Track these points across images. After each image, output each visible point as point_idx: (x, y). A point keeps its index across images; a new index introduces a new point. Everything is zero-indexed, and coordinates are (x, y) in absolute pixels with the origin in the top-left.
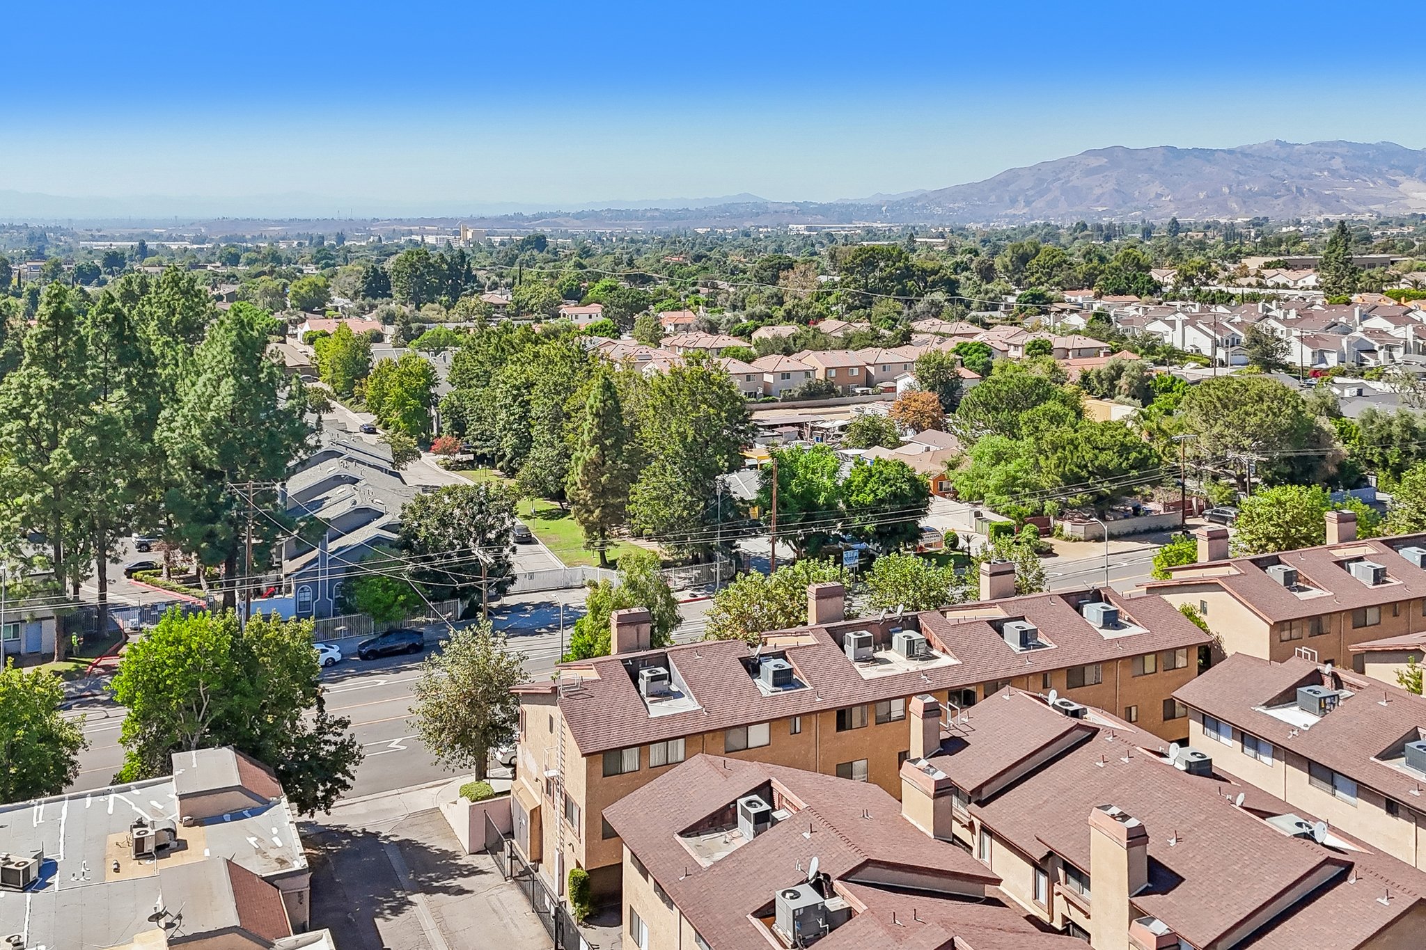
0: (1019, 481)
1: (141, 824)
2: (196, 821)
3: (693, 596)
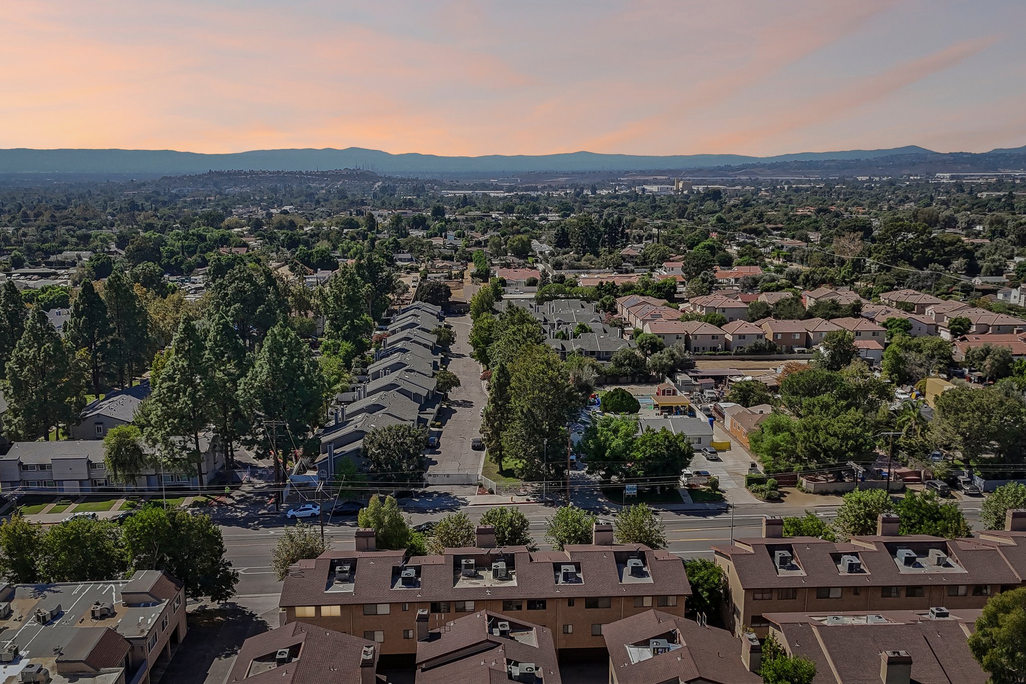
0: (780, 448)
1: (98, 604)
2: (128, 605)
3: (528, 500)
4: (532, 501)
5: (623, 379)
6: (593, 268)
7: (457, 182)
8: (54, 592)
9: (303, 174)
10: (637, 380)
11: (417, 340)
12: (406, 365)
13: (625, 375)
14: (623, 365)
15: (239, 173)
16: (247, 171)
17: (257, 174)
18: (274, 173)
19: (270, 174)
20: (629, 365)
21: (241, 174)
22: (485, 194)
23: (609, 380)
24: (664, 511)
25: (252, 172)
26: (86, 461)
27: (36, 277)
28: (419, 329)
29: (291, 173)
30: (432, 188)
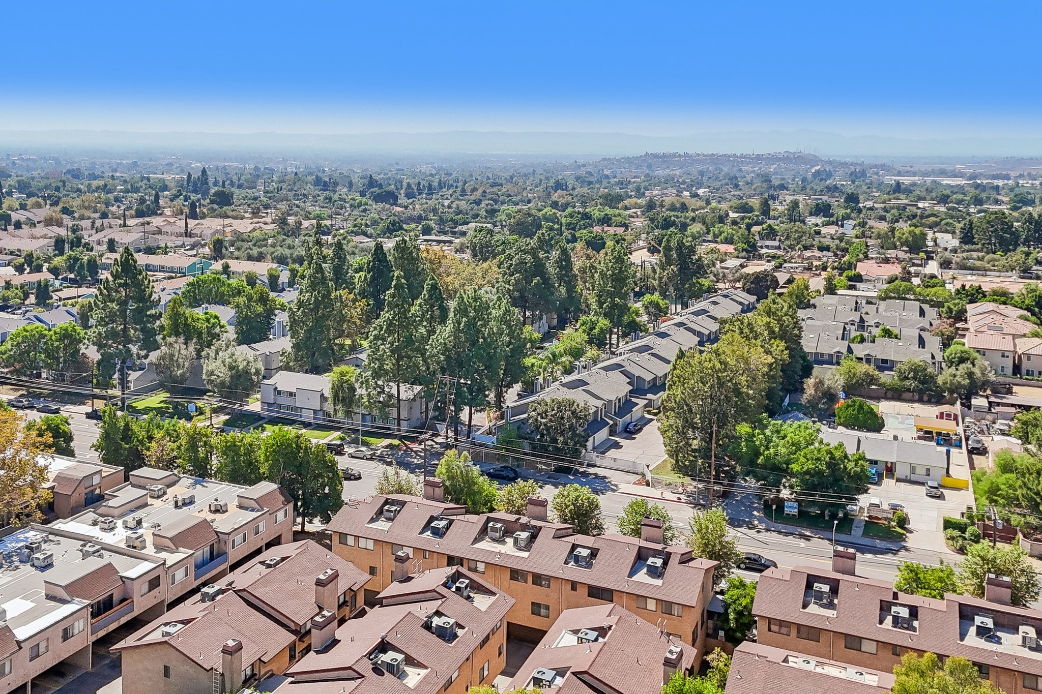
1: (216, 500)
2: (241, 507)
3: (679, 499)
4: (683, 501)
5: (908, 395)
6: (991, 270)
7: (911, 167)
8: (204, 486)
9: (737, 157)
10: (925, 398)
11: (692, 327)
12: (652, 349)
13: (908, 390)
14: (906, 378)
15: (674, 155)
16: (682, 153)
17: (691, 156)
18: (707, 156)
19: (704, 156)
20: (914, 378)
21: (676, 157)
22: (935, 181)
23: (889, 394)
24: (819, 538)
25: (686, 155)
26: (319, 394)
27: (434, 243)
28: (707, 316)
29: (725, 155)
30: (877, 174)
